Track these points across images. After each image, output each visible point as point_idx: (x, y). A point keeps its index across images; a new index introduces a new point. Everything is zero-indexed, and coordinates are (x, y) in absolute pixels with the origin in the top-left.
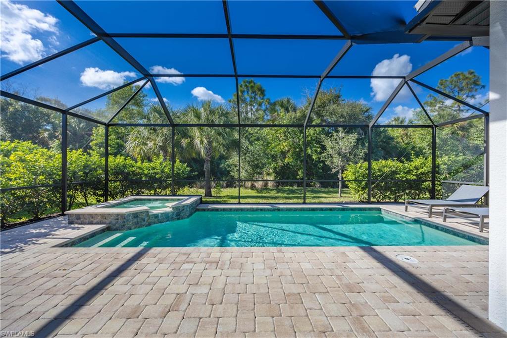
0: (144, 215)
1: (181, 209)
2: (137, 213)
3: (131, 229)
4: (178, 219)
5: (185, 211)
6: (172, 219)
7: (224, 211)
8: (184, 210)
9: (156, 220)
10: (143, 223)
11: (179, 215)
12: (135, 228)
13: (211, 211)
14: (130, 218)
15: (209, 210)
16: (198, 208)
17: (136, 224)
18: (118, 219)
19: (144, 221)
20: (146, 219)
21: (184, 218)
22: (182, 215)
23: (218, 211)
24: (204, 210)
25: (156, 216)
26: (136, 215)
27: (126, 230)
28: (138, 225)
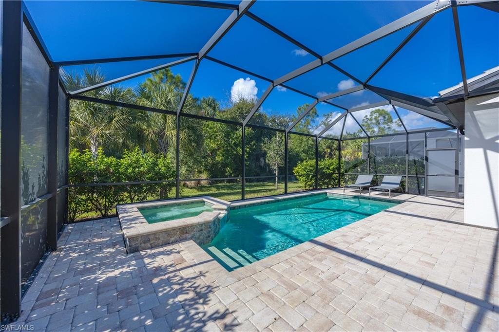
7: (240, 208)
18: (201, 230)
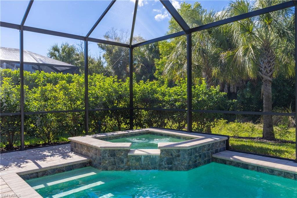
0: (123, 154)
1: (174, 154)
2: (114, 150)
3: (107, 170)
4: (171, 169)
5: (180, 158)
6: (160, 167)
8: (179, 156)
9: (137, 164)
10: (122, 165)
11: (171, 163)
12: (112, 169)
13: (235, 166)
14: (106, 155)
15: (231, 163)
16: (214, 156)
17: (113, 165)
18: (96, 154)
19: (123, 162)
20: (125, 160)
21: (180, 170)
22: (176, 163)
23: (247, 168)
24: (224, 162)
25: (138, 158)
26: (113, 152)
27: (102, 170)
28: (115, 166)
